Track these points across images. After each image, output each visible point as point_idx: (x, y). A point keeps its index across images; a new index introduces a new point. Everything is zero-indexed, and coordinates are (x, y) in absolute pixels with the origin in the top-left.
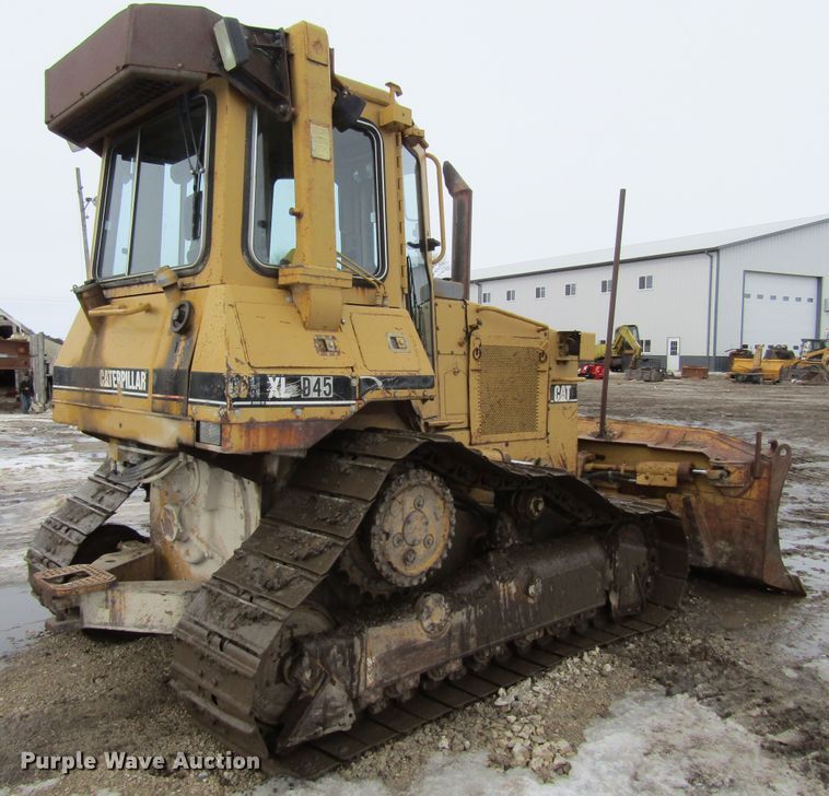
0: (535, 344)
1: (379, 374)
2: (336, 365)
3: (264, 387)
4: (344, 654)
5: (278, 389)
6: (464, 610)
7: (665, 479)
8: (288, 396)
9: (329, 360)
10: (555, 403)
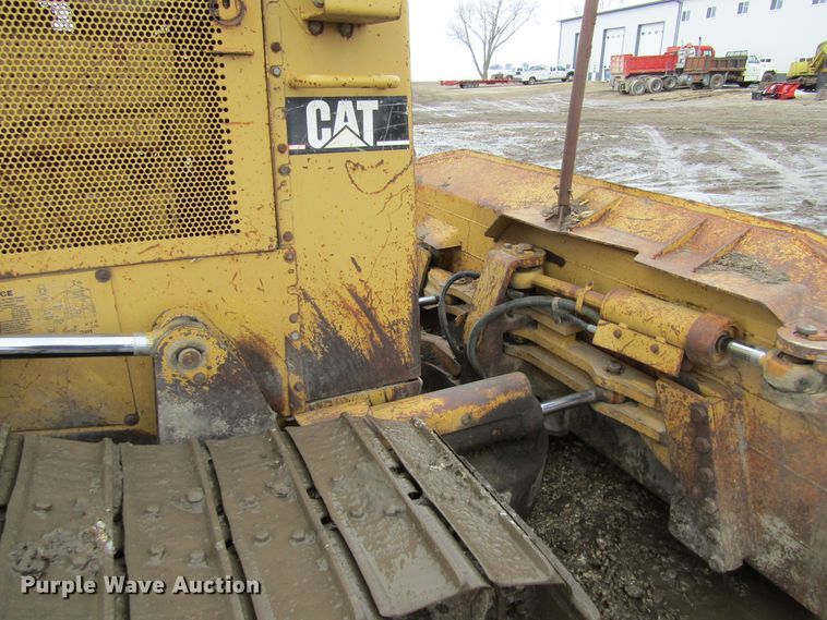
7: (655, 350)
10: (309, 150)
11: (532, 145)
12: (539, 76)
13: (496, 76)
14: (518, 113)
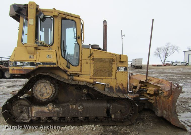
0: (111, 58)
1: (41, 62)
2: (32, 60)
3: (16, 63)
4: (26, 109)
5: (19, 64)
6: (59, 108)
8: (21, 65)
9: (31, 59)
10: (119, 71)
11: (167, 78)
12: (178, 64)
13: (166, 64)
14: (170, 73)
